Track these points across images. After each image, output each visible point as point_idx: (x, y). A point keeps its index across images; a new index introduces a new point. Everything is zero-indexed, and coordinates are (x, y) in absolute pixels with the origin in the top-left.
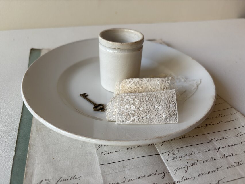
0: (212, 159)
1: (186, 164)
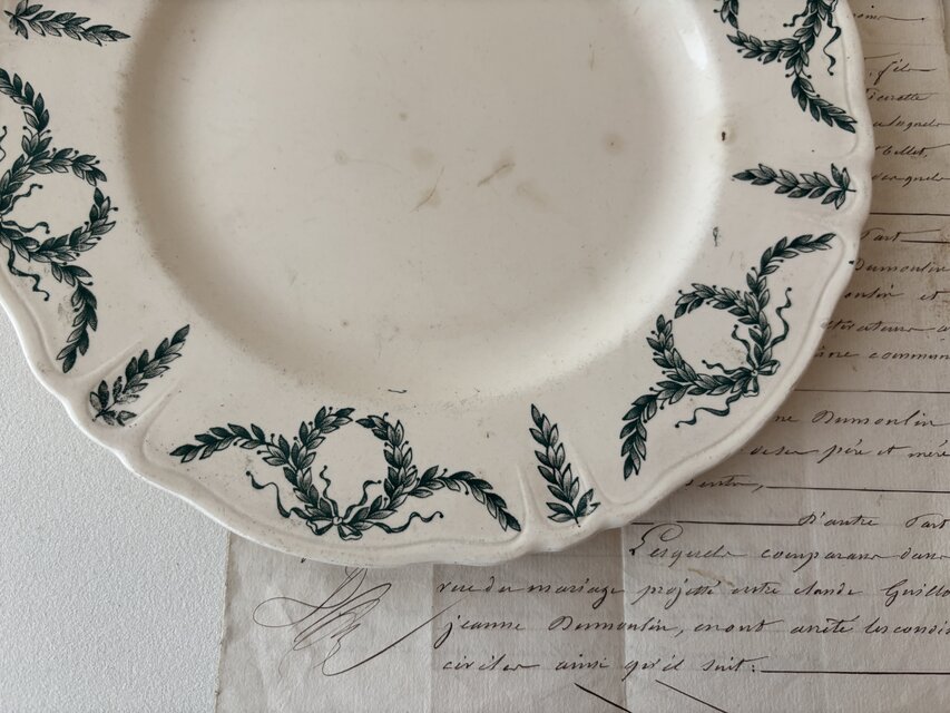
0: (766, 589)
1: (680, 584)
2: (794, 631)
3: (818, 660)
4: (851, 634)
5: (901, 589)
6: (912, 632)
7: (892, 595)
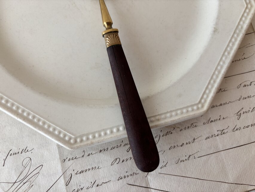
0: (192, 126)
1: (159, 133)
2: (206, 139)
3: (218, 147)
4: (227, 134)
5: (242, 112)
6: (250, 126)
7: (239, 115)
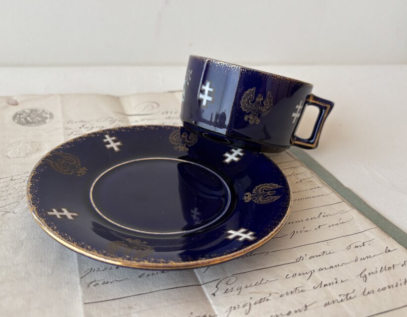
0: (297, 291)
1: (248, 301)
2: (326, 305)
4: (357, 299)
5: (366, 273)
6: (387, 289)
7: (364, 276)
